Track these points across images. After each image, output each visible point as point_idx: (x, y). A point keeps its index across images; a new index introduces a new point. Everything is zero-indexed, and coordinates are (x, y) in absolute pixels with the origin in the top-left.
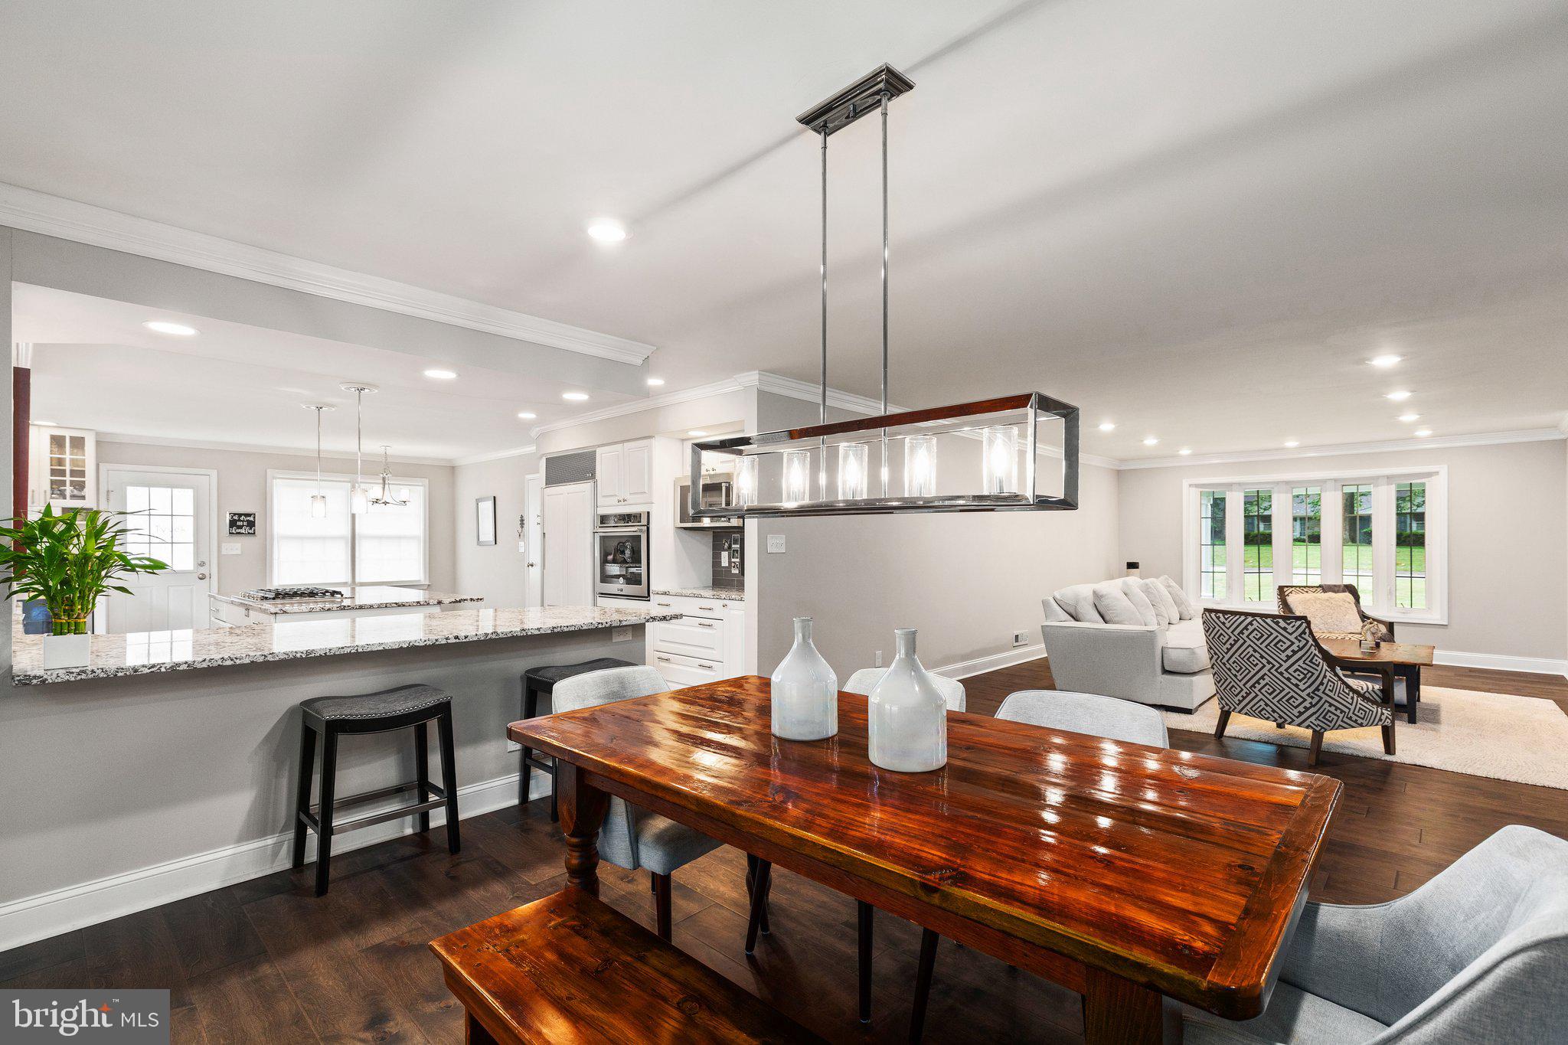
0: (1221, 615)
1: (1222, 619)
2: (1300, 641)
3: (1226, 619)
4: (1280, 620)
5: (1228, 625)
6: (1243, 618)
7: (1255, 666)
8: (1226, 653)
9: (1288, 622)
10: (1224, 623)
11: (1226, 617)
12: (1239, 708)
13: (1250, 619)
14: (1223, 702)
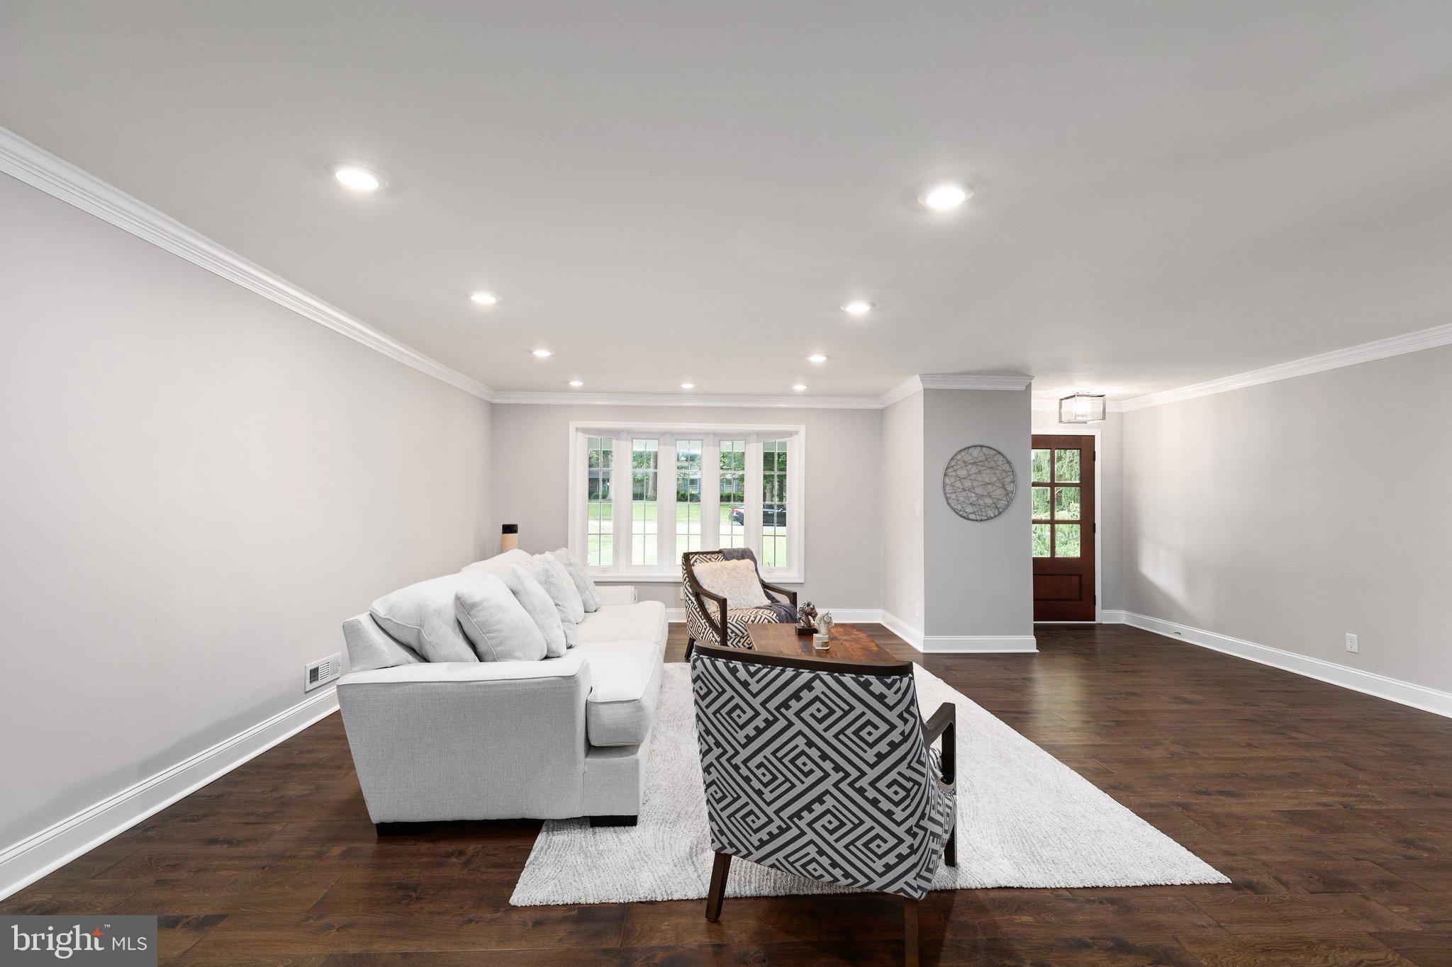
0: (739, 665)
1: (742, 674)
2: (906, 721)
3: (752, 675)
4: (872, 678)
5: (755, 688)
6: (790, 672)
7: (807, 775)
8: (744, 746)
9: (889, 681)
10: (745, 684)
11: (752, 669)
12: (758, 854)
13: (806, 675)
14: (723, 839)
